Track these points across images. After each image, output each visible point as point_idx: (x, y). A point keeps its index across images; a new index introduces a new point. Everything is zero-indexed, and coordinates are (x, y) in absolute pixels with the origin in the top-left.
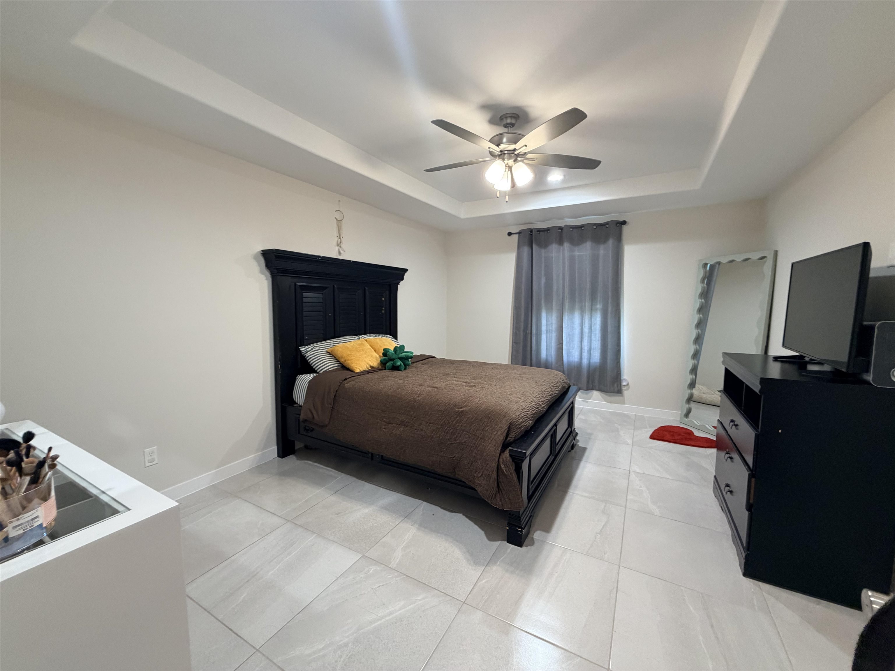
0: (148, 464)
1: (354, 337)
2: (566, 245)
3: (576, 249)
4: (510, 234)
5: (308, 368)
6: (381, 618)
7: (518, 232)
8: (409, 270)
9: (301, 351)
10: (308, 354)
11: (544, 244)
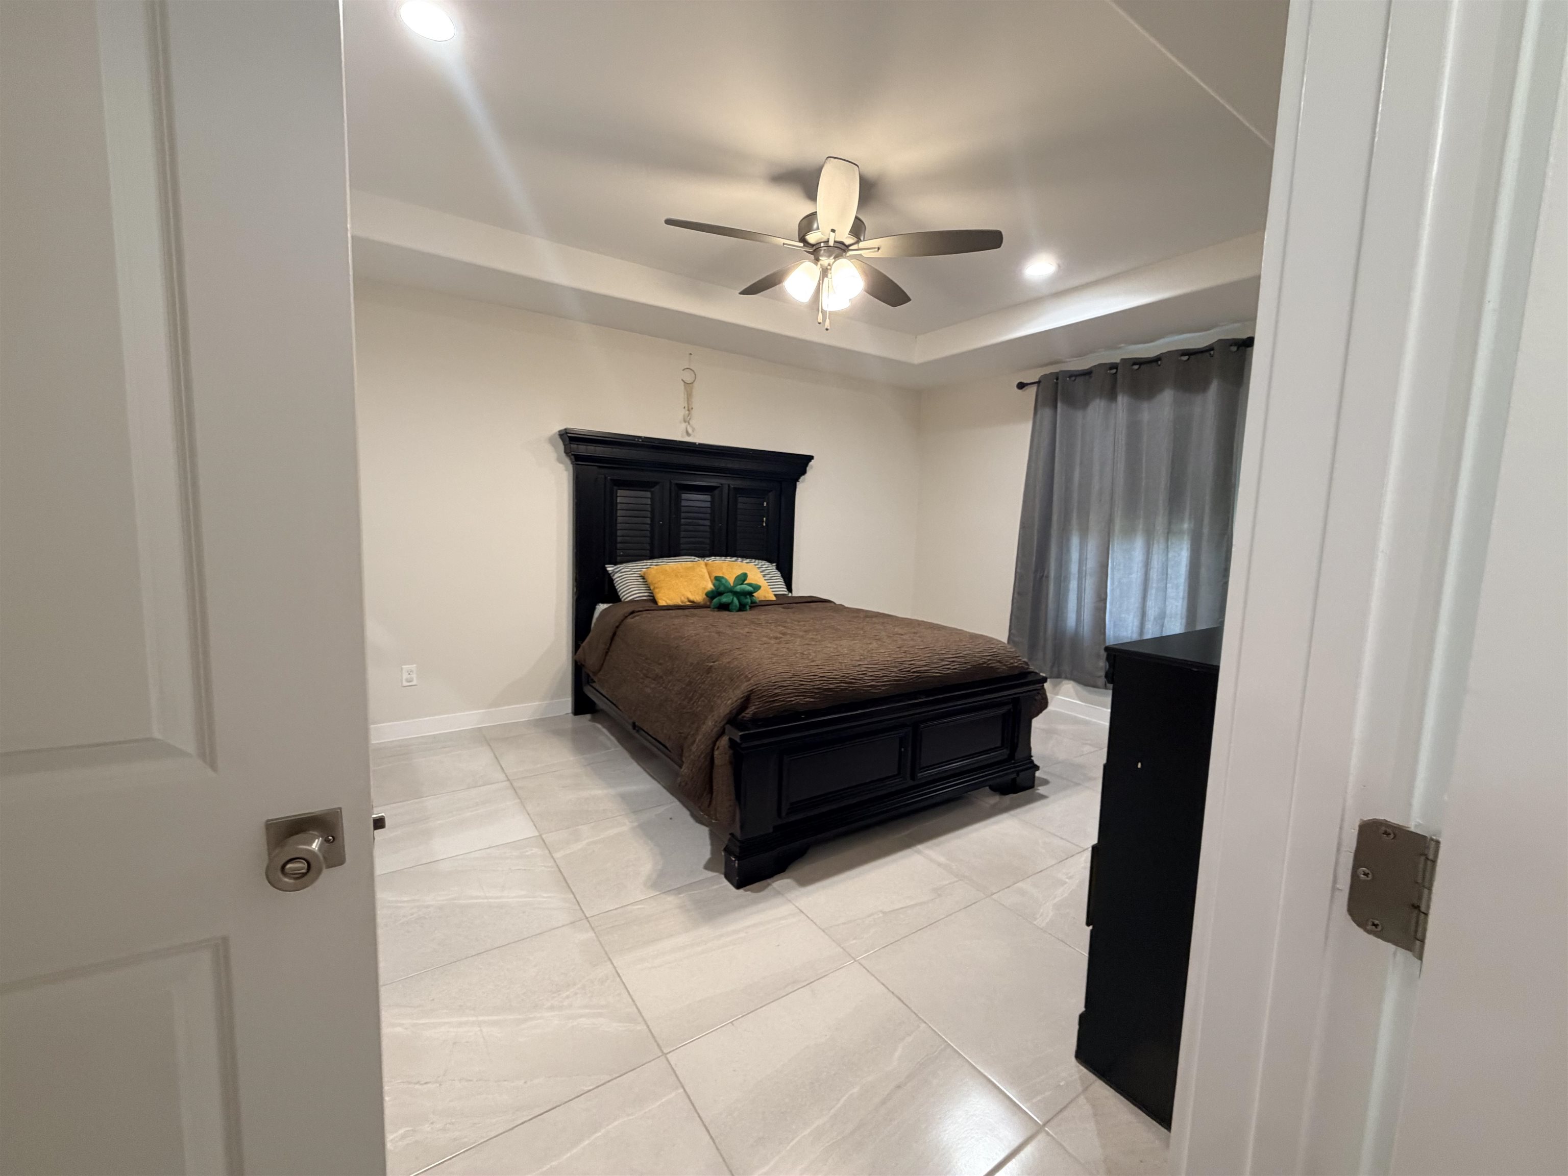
0: (405, 684)
1: (693, 557)
2: (1122, 400)
3: (1145, 405)
4: (1021, 386)
5: (612, 596)
6: (486, 898)
7: (1037, 380)
8: (815, 458)
9: (607, 571)
10: (616, 575)
11: (1077, 402)
